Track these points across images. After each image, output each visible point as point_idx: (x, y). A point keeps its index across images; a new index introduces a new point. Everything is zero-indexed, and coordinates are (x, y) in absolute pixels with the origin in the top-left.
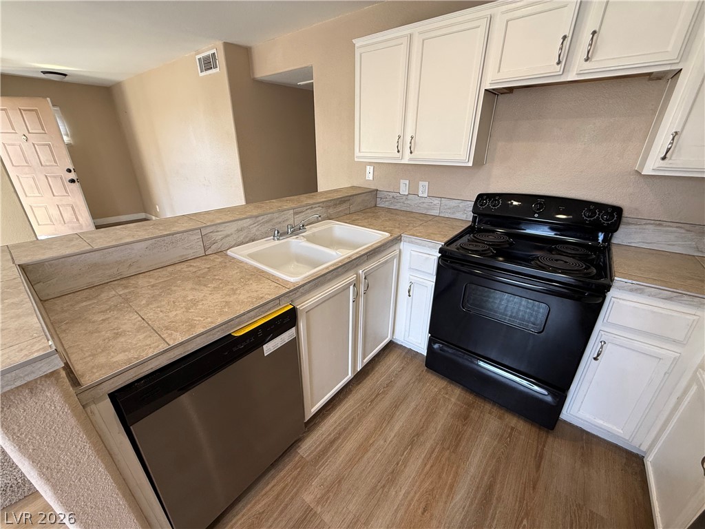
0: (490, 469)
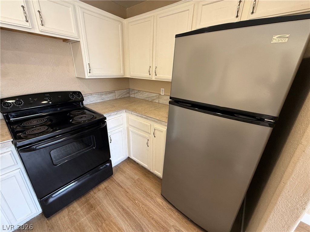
0: (117, 206)
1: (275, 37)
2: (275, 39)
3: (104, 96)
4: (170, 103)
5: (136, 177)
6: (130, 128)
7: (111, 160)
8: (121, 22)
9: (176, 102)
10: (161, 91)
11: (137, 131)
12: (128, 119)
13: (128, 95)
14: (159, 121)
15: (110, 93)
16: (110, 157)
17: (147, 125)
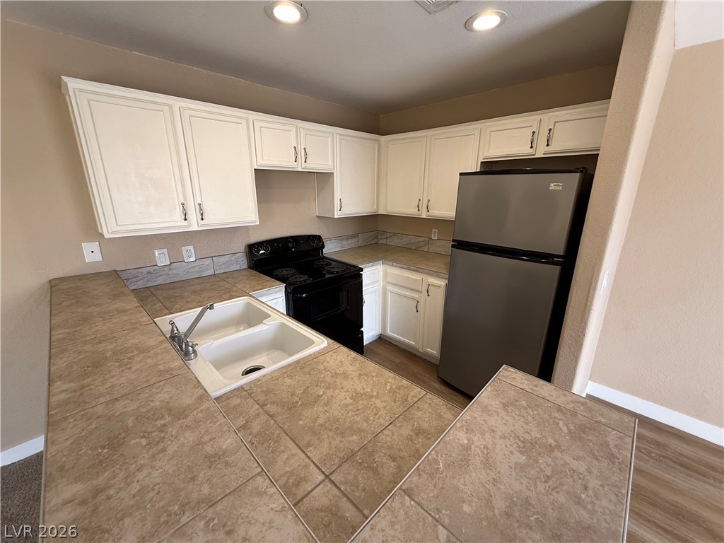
1: (552, 185)
2: (552, 187)
3: (344, 242)
4: (453, 246)
5: (398, 361)
6: (389, 288)
7: (362, 332)
8: (378, 141)
9: (460, 245)
10: (433, 233)
11: (400, 291)
12: (386, 274)
13: (375, 241)
14: (436, 274)
15: (353, 237)
16: (362, 327)
17: (416, 280)
